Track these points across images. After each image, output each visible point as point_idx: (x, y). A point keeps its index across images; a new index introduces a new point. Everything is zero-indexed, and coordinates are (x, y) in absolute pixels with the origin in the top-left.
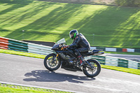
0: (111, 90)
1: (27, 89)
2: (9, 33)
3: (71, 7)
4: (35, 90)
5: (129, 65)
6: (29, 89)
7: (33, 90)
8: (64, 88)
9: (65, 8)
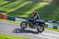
0: (50, 38)
1: (14, 37)
2: (8, 13)
3: (34, 3)
4: (18, 37)
5: (58, 28)
6: (15, 37)
7: (17, 37)
8: (30, 37)
9: (31, 3)
